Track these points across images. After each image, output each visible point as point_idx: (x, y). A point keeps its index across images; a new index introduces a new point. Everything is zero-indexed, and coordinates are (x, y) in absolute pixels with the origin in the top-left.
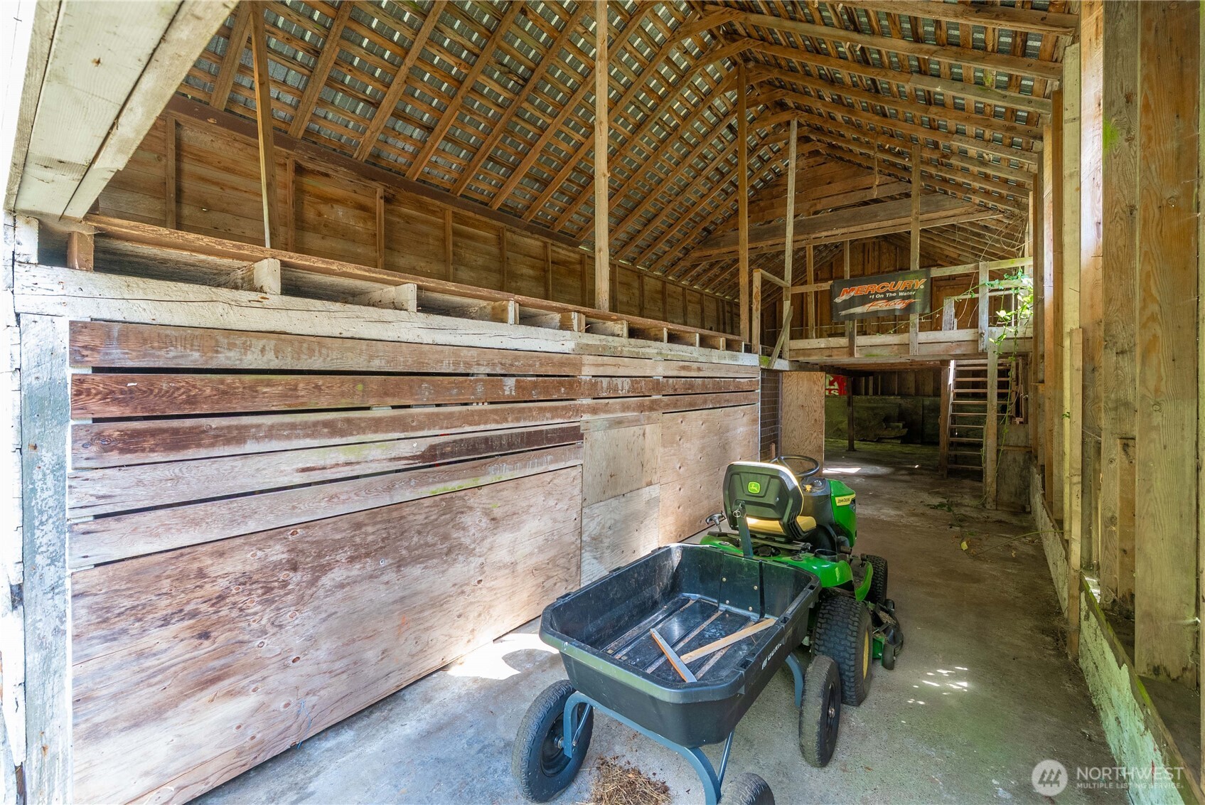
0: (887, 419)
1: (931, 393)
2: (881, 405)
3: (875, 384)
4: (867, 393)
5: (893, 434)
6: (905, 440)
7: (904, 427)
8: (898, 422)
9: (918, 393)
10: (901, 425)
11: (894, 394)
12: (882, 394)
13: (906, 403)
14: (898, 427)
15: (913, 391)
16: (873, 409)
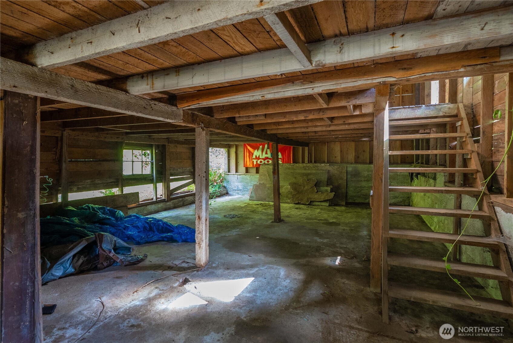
0: (318, 184)
1: (353, 161)
2: (314, 171)
3: (310, 153)
4: (303, 162)
5: (323, 197)
6: (333, 203)
7: (331, 191)
8: (328, 185)
9: (342, 161)
10: (329, 189)
11: (324, 162)
12: (315, 162)
13: (333, 169)
14: (327, 191)
15: (339, 159)
16: (307, 175)
